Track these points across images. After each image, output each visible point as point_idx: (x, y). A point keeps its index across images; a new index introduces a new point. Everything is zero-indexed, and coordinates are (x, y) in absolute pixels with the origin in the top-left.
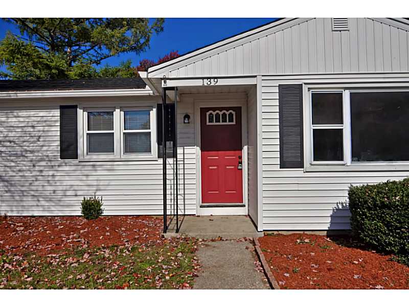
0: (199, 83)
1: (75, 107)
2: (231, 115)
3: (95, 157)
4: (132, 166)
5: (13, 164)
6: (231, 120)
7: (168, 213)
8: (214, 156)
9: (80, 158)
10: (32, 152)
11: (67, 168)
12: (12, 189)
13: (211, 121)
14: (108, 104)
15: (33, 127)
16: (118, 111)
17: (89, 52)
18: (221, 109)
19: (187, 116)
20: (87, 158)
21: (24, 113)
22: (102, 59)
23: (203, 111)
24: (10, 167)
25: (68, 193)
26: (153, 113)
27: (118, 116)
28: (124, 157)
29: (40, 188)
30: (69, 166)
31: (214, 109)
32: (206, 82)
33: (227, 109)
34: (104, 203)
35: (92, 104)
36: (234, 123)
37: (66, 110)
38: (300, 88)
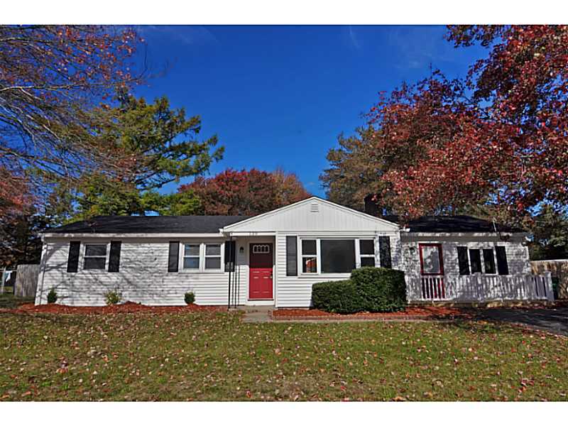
0: (248, 234)
1: (179, 242)
2: (267, 247)
3: (188, 271)
4: (210, 276)
5: (139, 275)
6: (267, 251)
7: (231, 304)
8: (257, 271)
9: (179, 271)
10: (151, 268)
11: (171, 277)
12: (138, 290)
13: (255, 251)
14: (198, 240)
15: (152, 253)
16: (203, 244)
17: (153, 177)
18: (261, 244)
19: (242, 249)
20: (183, 271)
21: (147, 245)
22: (163, 183)
23: (251, 245)
24: (136, 276)
25: (171, 292)
26: (223, 246)
27: (203, 247)
28: (204, 271)
29: (154, 289)
30: (173, 276)
31: (258, 244)
32: (251, 234)
33: (265, 244)
34: (196, 295)
35: (187, 241)
36: (268, 252)
37: (173, 244)
38: (296, 237)
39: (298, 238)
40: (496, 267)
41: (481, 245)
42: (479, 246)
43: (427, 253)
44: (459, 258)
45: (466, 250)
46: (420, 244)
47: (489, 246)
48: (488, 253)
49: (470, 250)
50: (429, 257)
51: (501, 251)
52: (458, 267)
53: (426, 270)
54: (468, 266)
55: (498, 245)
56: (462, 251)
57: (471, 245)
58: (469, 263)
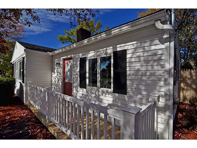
39: (16, 63)
40: (112, 80)
44: (80, 69)
45: (86, 61)
46: (64, 60)
52: (79, 79)
56: (82, 62)
57: (92, 55)
58: (87, 75)
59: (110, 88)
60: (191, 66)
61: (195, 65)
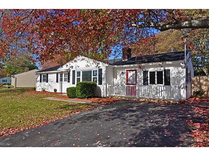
1: (58, 73)
5: (51, 83)
10: (53, 81)
12: (51, 87)
28: (64, 82)
29: (54, 87)
30: (57, 84)
38: (75, 71)
39: (76, 71)
40: (164, 81)
41: (156, 69)
42: (155, 70)
43: (130, 74)
44: (143, 76)
45: (148, 72)
46: (127, 70)
47: (160, 70)
48: (160, 73)
49: (150, 72)
50: (131, 76)
51: (167, 72)
52: (143, 81)
53: (129, 82)
54: (148, 80)
55: (166, 69)
56: (145, 73)
57: (151, 70)
58: (149, 79)
59: (163, 84)
60: (204, 72)
61: (207, 72)
